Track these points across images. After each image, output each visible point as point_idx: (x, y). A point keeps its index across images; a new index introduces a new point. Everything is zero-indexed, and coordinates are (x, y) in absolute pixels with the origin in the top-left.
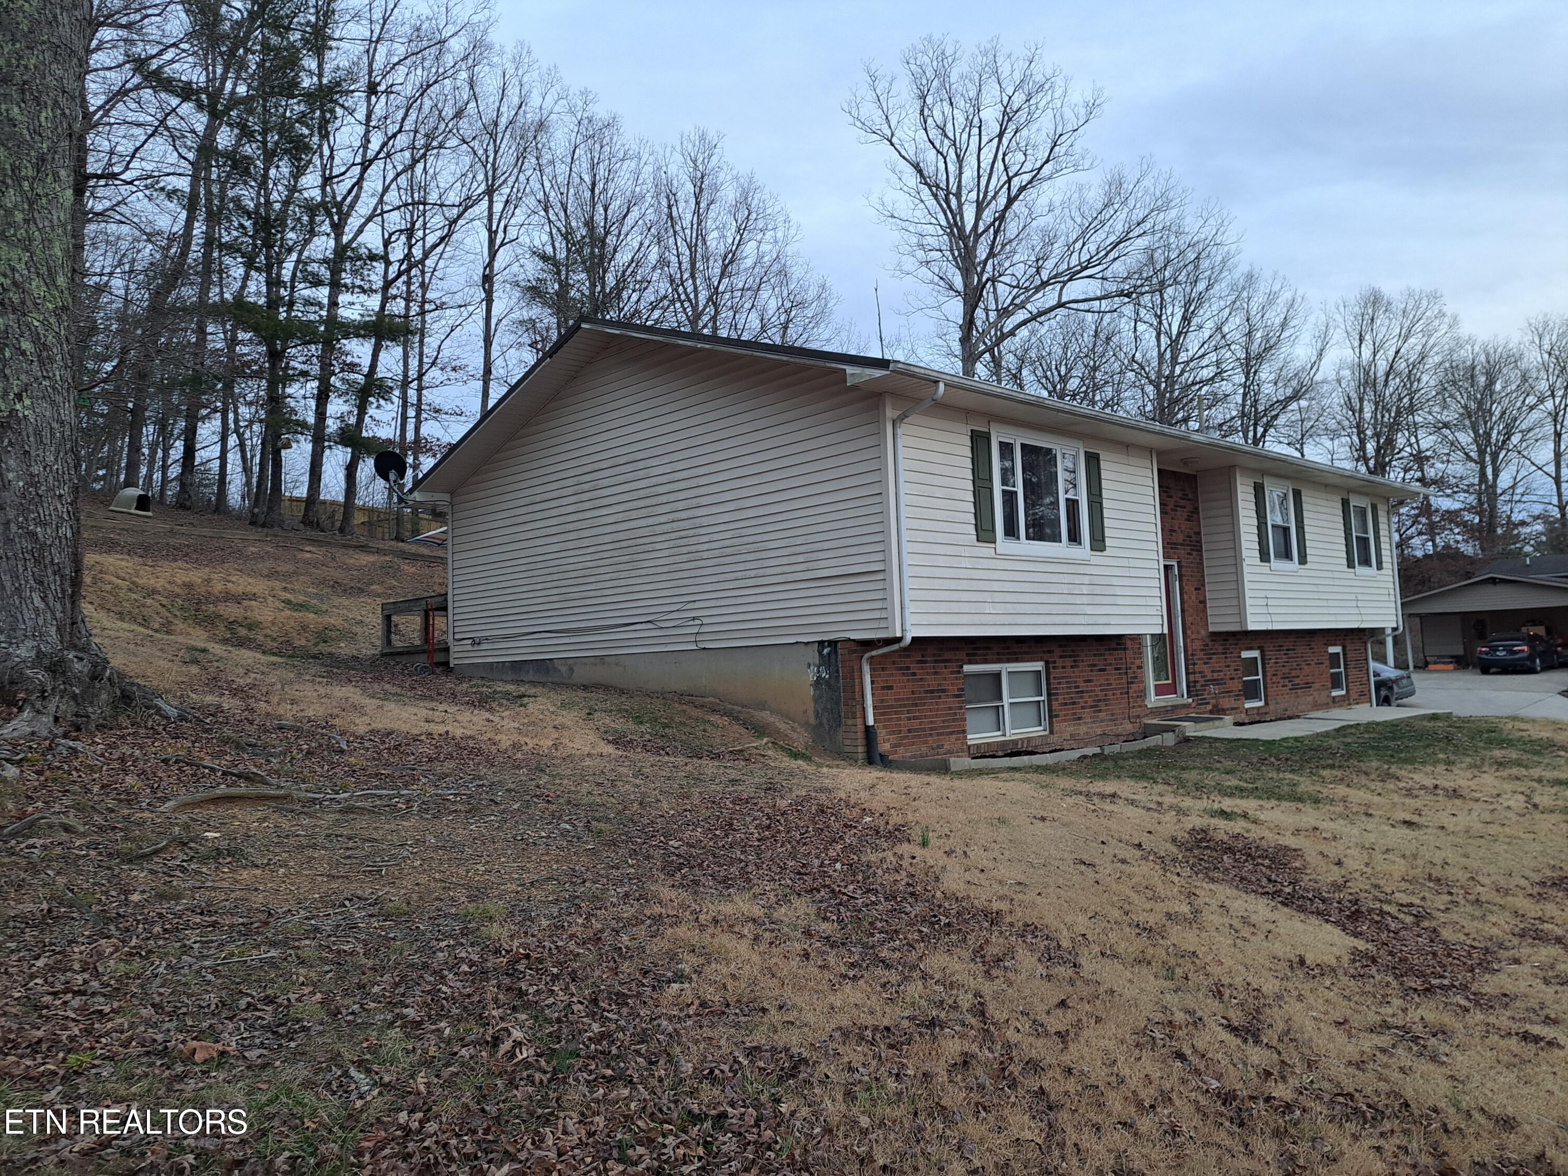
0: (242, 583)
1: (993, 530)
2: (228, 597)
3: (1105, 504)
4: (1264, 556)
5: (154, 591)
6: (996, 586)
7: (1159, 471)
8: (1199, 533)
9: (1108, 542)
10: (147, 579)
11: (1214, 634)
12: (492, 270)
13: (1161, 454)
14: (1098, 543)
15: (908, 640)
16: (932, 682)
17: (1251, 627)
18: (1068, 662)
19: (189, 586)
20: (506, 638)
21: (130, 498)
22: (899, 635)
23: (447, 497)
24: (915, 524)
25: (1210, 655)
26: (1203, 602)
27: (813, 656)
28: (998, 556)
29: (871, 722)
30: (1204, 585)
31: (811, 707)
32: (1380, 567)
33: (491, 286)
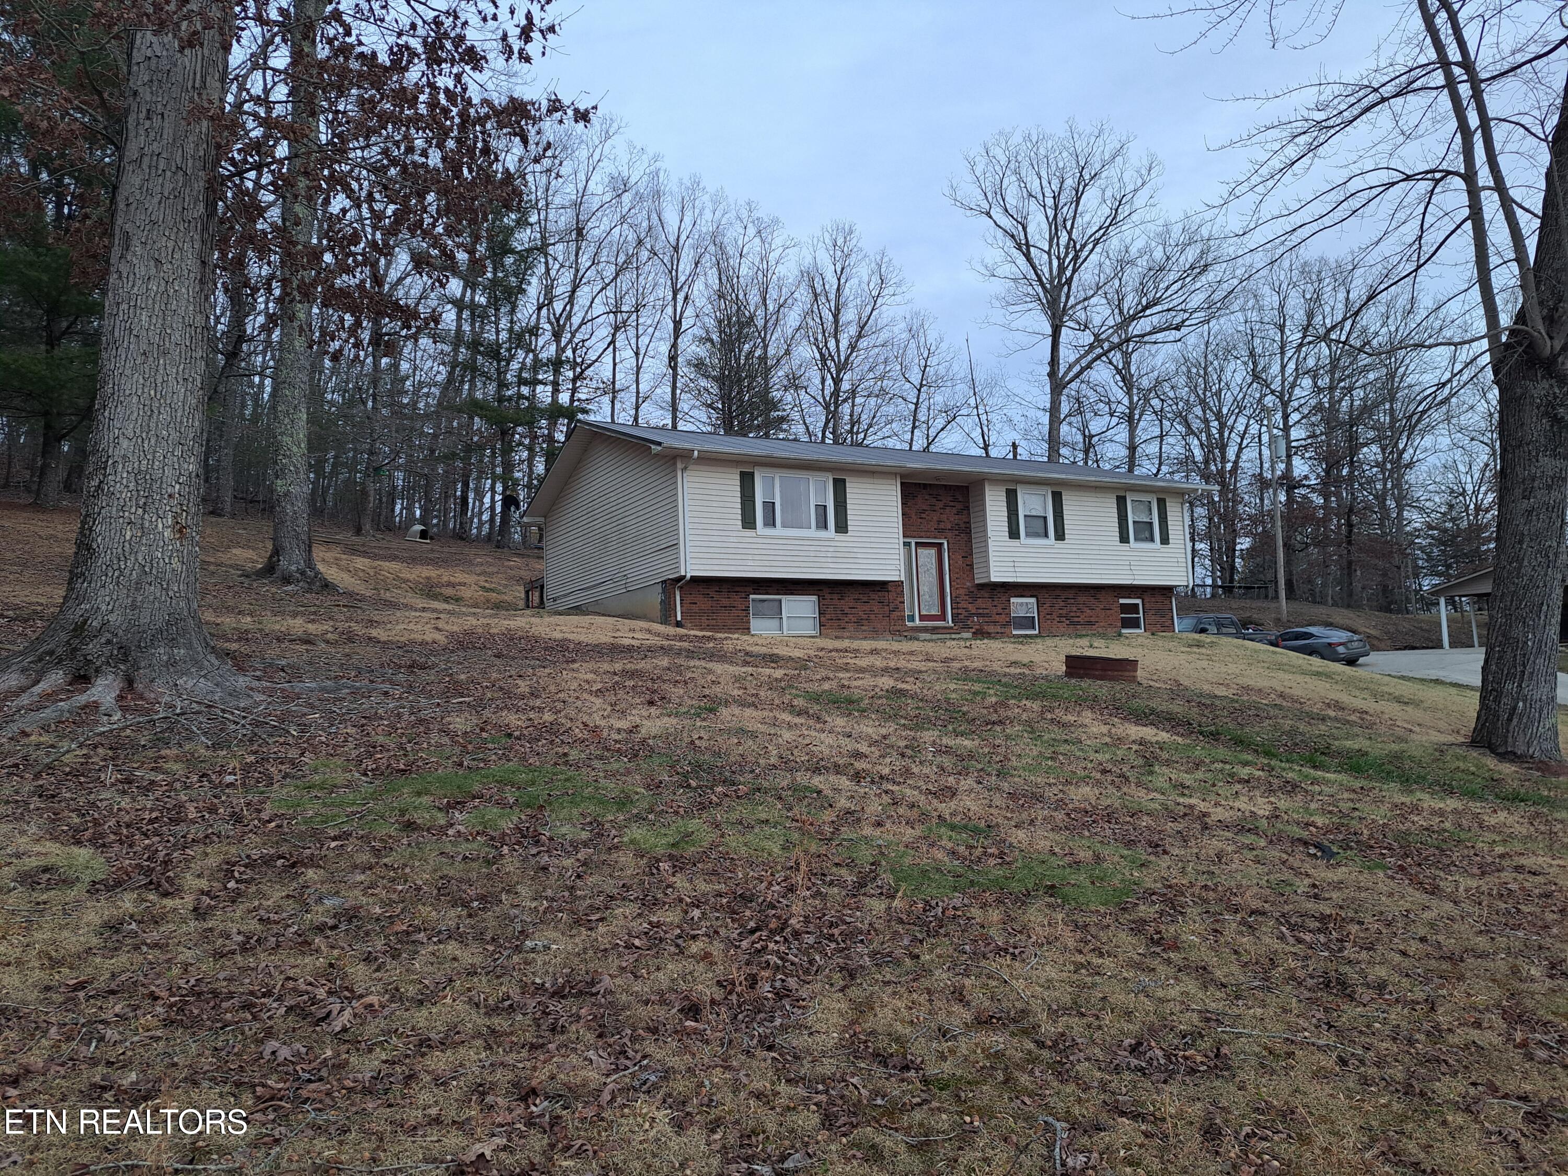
0: (460, 577)
1: (755, 522)
2: (450, 584)
3: (848, 507)
4: (1014, 534)
5: (408, 580)
6: (756, 552)
7: (902, 484)
8: (969, 523)
9: (850, 528)
10: (405, 574)
11: (978, 585)
12: (676, 351)
13: (902, 476)
14: (842, 527)
15: (688, 576)
16: (725, 602)
17: (993, 579)
18: (835, 596)
19: (428, 578)
20: (565, 596)
21: (416, 532)
22: (683, 574)
23: (543, 519)
24: (692, 520)
25: (975, 599)
26: (971, 565)
27: (659, 588)
28: (758, 536)
29: (679, 618)
30: (971, 554)
31: (659, 614)
32: (1165, 540)
33: (676, 364)
